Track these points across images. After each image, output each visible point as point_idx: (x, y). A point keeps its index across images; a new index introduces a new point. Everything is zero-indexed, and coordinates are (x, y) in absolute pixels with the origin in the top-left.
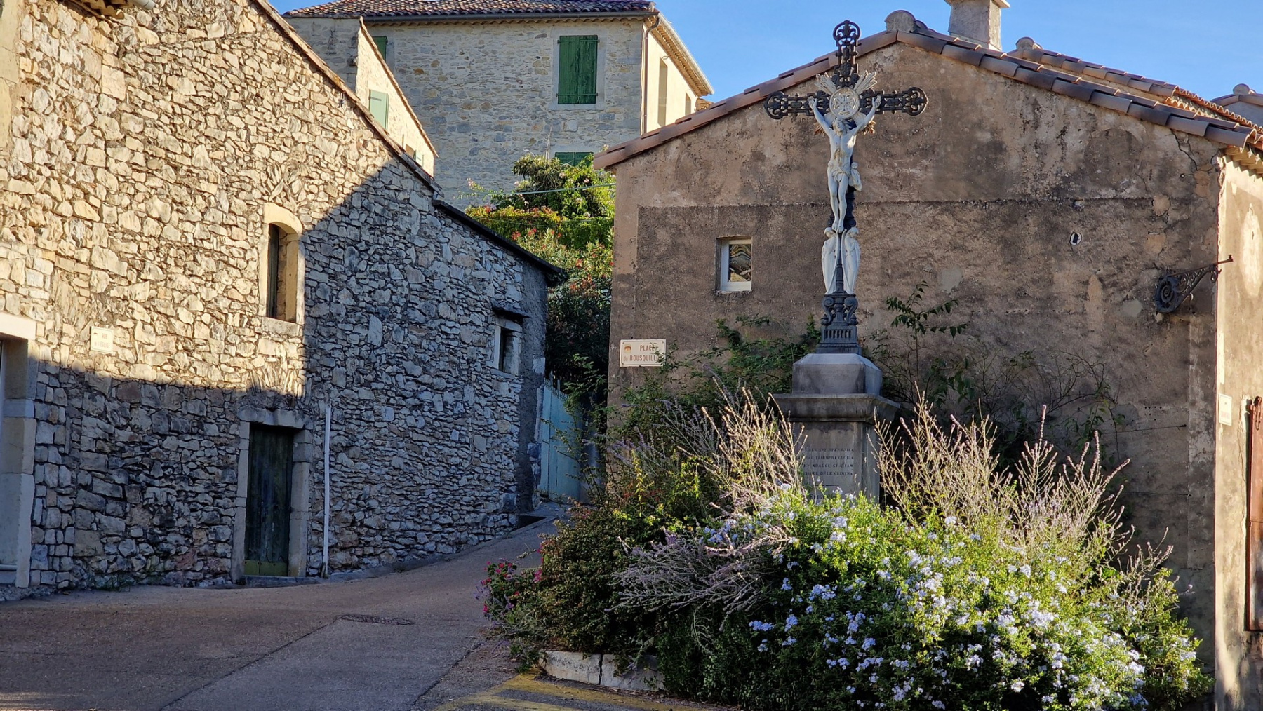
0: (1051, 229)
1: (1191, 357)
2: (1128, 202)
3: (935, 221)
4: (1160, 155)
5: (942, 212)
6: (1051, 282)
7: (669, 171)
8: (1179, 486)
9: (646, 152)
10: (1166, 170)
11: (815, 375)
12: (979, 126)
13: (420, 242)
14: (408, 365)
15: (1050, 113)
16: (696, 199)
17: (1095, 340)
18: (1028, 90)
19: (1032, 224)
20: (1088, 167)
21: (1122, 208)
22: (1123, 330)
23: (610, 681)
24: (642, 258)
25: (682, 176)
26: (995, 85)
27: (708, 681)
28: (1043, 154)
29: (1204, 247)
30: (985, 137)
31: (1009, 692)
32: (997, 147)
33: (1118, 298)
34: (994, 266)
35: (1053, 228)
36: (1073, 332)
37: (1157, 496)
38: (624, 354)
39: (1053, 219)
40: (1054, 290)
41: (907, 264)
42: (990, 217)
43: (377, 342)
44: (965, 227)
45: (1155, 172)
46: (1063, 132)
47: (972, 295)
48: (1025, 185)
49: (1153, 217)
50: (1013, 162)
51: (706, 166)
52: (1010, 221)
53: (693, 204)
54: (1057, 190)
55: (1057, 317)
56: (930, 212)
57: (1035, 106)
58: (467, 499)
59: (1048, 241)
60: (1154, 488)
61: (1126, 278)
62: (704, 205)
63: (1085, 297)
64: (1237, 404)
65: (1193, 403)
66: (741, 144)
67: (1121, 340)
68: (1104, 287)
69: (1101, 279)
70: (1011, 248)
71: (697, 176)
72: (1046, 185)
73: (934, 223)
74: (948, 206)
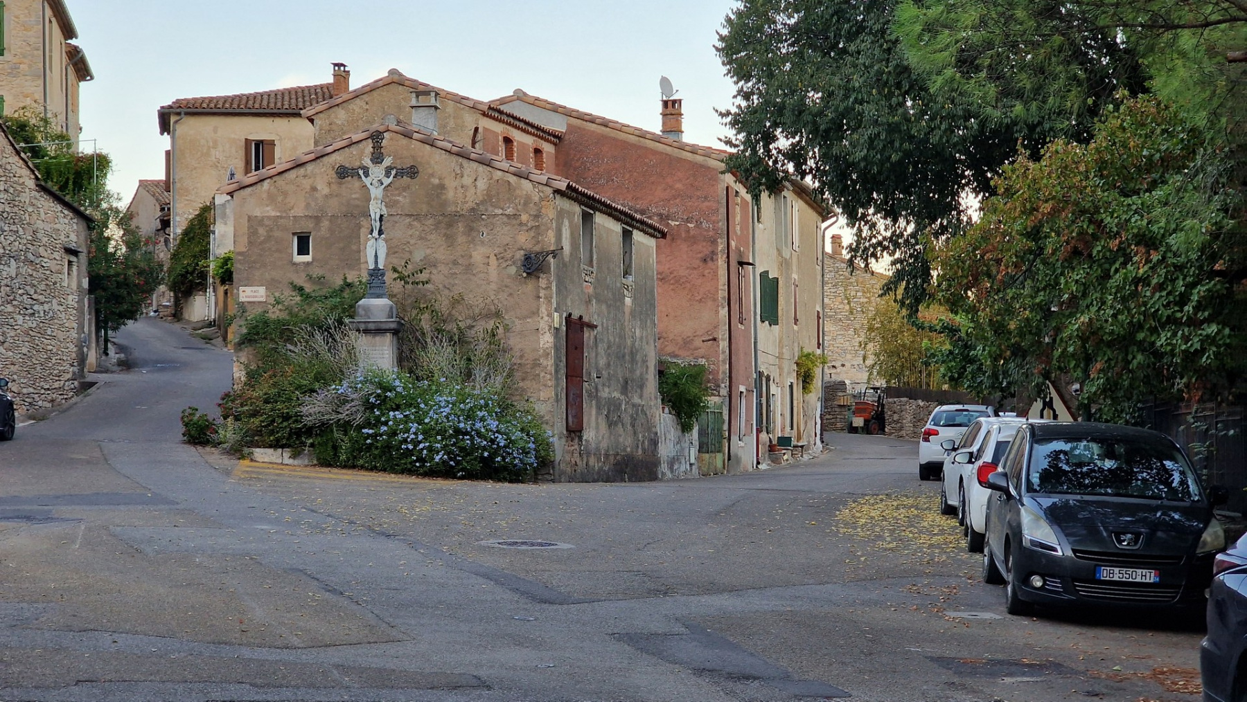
0: (470, 229)
1: (541, 295)
2: (508, 216)
3: (410, 225)
4: (525, 193)
5: (414, 220)
6: (471, 257)
7: (265, 196)
8: (536, 360)
9: (251, 185)
10: (528, 200)
11: (367, 309)
12: (432, 175)
13: (30, 209)
15: (469, 170)
16: (280, 211)
17: (493, 286)
18: (458, 157)
19: (461, 227)
20: (488, 198)
21: (505, 219)
22: (507, 281)
23: (287, 461)
24: (250, 243)
25: (271, 198)
26: (441, 154)
28: (466, 190)
29: (546, 239)
30: (436, 181)
32: (442, 187)
33: (504, 265)
34: (443, 247)
35: (471, 229)
36: (482, 282)
37: (525, 365)
38: (241, 294)
39: (471, 224)
40: (472, 260)
41: (396, 247)
42: (439, 222)
43: (14, 276)
44: (426, 228)
45: (522, 201)
46: (475, 180)
47: (429, 264)
48: (457, 206)
49: (521, 224)
50: (450, 194)
51: (285, 194)
52: (450, 225)
53: (278, 214)
54: (473, 209)
55: (474, 275)
56: (408, 220)
57: (461, 166)
58: (55, 372)
59: (469, 235)
60: (523, 361)
61: (508, 255)
62: (284, 215)
63: (488, 264)
64: (561, 317)
65: (542, 318)
66: (304, 182)
67: (506, 286)
68: (497, 259)
69: (496, 255)
70: (450, 239)
71: (280, 199)
72: (470, 205)
73: (410, 226)
74: (416, 217)
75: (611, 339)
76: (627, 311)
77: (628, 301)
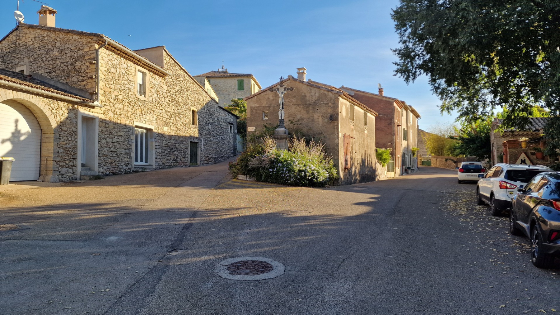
1: (335, 128)
2: (325, 104)
4: (330, 97)
6: (314, 117)
7: (255, 101)
8: (334, 147)
9: (251, 98)
10: (331, 99)
11: (278, 132)
12: (302, 93)
13: (216, 113)
14: (215, 132)
15: (313, 91)
17: (321, 125)
18: (310, 87)
19: (311, 108)
20: (319, 99)
23: (248, 179)
24: (251, 114)
25: (257, 102)
26: (305, 86)
27: (263, 179)
28: (312, 97)
29: (337, 111)
30: (303, 94)
31: (308, 179)
32: (305, 96)
33: (324, 119)
34: (305, 114)
35: (314, 108)
36: (317, 124)
37: (330, 149)
38: (249, 129)
42: (304, 107)
43: (210, 128)
44: (300, 108)
45: (329, 99)
46: (315, 93)
47: (302, 119)
48: (310, 102)
49: (329, 106)
50: (308, 98)
51: (261, 100)
52: (307, 107)
53: (259, 106)
55: (315, 122)
56: (295, 106)
57: (311, 89)
58: (225, 152)
59: (313, 110)
60: (330, 147)
61: (325, 116)
63: (319, 119)
64: (342, 134)
65: (336, 134)
66: (266, 96)
67: (325, 125)
69: (321, 116)
70: (308, 112)
71: (259, 101)
72: (313, 101)
73: (296, 108)
74: (298, 105)
75: (360, 142)
76: (366, 135)
77: (366, 132)
